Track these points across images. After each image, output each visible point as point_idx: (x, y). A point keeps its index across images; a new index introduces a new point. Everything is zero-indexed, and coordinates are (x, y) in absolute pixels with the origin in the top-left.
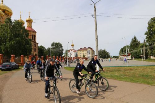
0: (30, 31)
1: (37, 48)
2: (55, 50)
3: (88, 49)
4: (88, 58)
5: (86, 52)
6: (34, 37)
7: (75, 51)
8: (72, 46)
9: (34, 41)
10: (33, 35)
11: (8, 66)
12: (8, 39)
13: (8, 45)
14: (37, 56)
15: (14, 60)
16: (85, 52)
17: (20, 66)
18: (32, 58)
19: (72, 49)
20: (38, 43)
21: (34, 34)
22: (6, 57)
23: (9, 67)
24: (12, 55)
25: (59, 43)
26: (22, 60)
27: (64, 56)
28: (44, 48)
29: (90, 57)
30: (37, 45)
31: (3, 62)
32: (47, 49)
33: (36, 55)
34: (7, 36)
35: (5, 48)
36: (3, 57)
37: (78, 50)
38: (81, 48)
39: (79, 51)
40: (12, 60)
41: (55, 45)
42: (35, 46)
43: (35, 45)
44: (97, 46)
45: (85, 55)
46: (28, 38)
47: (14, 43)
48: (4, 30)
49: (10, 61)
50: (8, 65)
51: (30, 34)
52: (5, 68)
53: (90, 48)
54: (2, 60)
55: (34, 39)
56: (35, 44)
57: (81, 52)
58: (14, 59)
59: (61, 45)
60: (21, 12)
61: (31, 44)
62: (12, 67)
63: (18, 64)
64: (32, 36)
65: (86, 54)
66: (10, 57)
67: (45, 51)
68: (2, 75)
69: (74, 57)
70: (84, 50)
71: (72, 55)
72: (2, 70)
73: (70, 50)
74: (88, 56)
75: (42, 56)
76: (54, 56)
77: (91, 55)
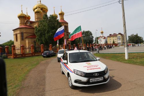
0: (63, 23)
2: (85, 38)
3: (118, 35)
4: (118, 44)
5: (116, 38)
7: (105, 38)
8: (101, 33)
9: (66, 31)
12: (46, 31)
13: (47, 36)
16: (114, 38)
19: (102, 36)
20: (70, 33)
21: (66, 25)
22: (46, 46)
23: (49, 54)
24: (50, 45)
25: (88, 32)
27: (94, 44)
29: (120, 43)
30: (69, 34)
31: (44, 51)
33: (69, 43)
34: (45, 29)
35: (45, 39)
36: (44, 46)
37: (107, 37)
38: (110, 35)
39: (109, 38)
40: (50, 49)
41: (85, 34)
42: (68, 36)
43: (68, 34)
44: (125, 32)
45: (115, 41)
47: (51, 34)
48: (43, 24)
50: (47, 53)
52: (46, 55)
53: (120, 34)
55: (66, 29)
57: (110, 39)
58: (52, 48)
59: (91, 32)
60: (54, 7)
62: (51, 55)
63: (55, 52)
65: (116, 40)
68: (44, 61)
69: (104, 43)
70: (114, 36)
71: (102, 42)
72: (44, 57)
73: (100, 37)
74: (118, 42)
75: (74, 45)
76: (85, 44)
77: (121, 40)
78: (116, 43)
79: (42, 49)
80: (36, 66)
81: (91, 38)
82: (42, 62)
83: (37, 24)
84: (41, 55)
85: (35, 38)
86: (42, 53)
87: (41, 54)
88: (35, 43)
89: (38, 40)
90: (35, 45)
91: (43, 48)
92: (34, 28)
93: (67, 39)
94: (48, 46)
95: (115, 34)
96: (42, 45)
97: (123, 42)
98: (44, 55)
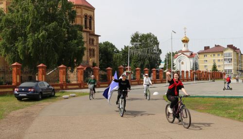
0: (78, 6)
1: (96, 48)
2: (140, 52)
3: (225, 49)
4: (225, 74)
5: (221, 58)
6: (88, 21)
7: (192, 54)
8: (183, 41)
9: (88, 30)
10: (86, 16)
11: (32, 90)
13: (30, 42)
14: (96, 67)
16: (217, 57)
17: (59, 90)
18: (84, 71)
19: (184, 49)
20: (98, 36)
21: (89, 13)
22: (26, 69)
23: (34, 91)
24: (41, 65)
25: (149, 36)
26: (62, 78)
27: (164, 69)
28: (113, 46)
29: (230, 71)
30: (95, 39)
31: (22, 81)
32: (120, 50)
33: (94, 65)
34: (28, 19)
35: (25, 47)
36: (22, 69)
37: (199, 53)
38: (207, 48)
39: (202, 56)
40: (39, 76)
41: (140, 41)
42: (93, 43)
43: (93, 40)
45: (217, 64)
46: (74, 24)
47: (43, 36)
49: (37, 80)
50: (31, 88)
51: (78, 14)
52: (25, 95)
53: (231, 47)
54: (18, 76)
55: (88, 26)
56: (92, 37)
57: (206, 58)
58: (44, 73)
59: (156, 38)
61: (82, 38)
62: (41, 93)
63: (53, 86)
64: (84, 19)
65: (221, 63)
66: (36, 70)
67: (115, 55)
68: (21, 110)
69: (189, 70)
70: (216, 52)
71: (185, 65)
72: (20, 99)
73: (179, 52)
74: (225, 69)
75: (109, 68)
76: (138, 69)
77: (234, 64)
78: (220, 69)
79: (14, 75)
83: (5, 3)
84: (12, 93)
86: (14, 87)
87: (11, 90)
89: (4, 50)
91: (17, 73)
93: (89, 53)
94: (33, 69)
95: (218, 46)
96: (15, 64)
97: (238, 68)
98: (20, 95)
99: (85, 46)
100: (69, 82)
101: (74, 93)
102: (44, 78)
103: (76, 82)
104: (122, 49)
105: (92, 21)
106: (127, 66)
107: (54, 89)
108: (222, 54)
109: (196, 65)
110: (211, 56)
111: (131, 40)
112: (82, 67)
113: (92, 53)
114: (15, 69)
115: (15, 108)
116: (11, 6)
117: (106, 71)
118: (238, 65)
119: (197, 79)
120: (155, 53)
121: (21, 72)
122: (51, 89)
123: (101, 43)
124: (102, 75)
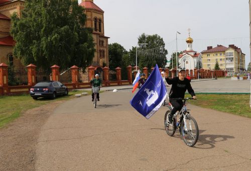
0: (88, 10)
1: (105, 49)
2: (147, 52)
3: (227, 49)
4: (226, 72)
5: (223, 57)
6: (98, 24)
7: (196, 54)
8: (188, 42)
9: (98, 32)
10: (96, 19)
11: (47, 90)
12: (42, 30)
13: (44, 43)
14: (105, 67)
15: (57, 77)
16: (219, 57)
17: (71, 89)
19: (188, 49)
20: (107, 38)
21: (98, 16)
22: (41, 70)
24: (54, 66)
26: (74, 78)
27: (169, 68)
28: (121, 48)
29: (232, 69)
30: (105, 41)
31: (37, 82)
32: (129, 51)
33: (104, 65)
34: (41, 23)
35: (39, 50)
36: (36, 69)
37: (202, 53)
38: (209, 48)
39: (205, 56)
40: (53, 77)
42: (103, 45)
43: (103, 42)
45: (220, 63)
46: (84, 27)
47: (55, 38)
49: (51, 80)
50: (45, 87)
51: (88, 17)
52: (40, 94)
53: (232, 46)
54: (33, 77)
55: (98, 28)
56: (101, 39)
57: (209, 58)
58: (57, 74)
59: (162, 40)
61: (92, 40)
62: (55, 92)
63: (66, 85)
64: (94, 22)
65: (223, 62)
66: (50, 71)
67: (124, 56)
68: (36, 108)
69: (193, 69)
70: (219, 52)
71: (189, 64)
72: (36, 98)
73: (184, 52)
74: (227, 67)
75: (118, 68)
76: (145, 68)
77: (235, 63)
78: (222, 68)
79: (29, 76)
80: (11, 124)
81: (162, 54)
82: (28, 112)
83: (18, 7)
84: (28, 93)
85: (11, 46)
86: (30, 87)
87: (27, 90)
88: (11, 59)
89: (19, 52)
90: (12, 64)
91: (32, 74)
92: (9, 20)
93: (99, 54)
94: (47, 70)
95: (221, 46)
96: (30, 65)
97: (239, 67)
98: (36, 94)
99: (95, 47)
100: (81, 81)
101: (86, 91)
102: (57, 79)
103: (87, 82)
104: (130, 50)
105: (102, 24)
106: (135, 65)
107: (67, 89)
108: (224, 54)
109: (199, 64)
110: (214, 55)
111: (138, 41)
112: (93, 67)
113: (102, 54)
114: (30, 70)
115: (31, 107)
116: (25, 10)
117: (115, 71)
118: (239, 64)
119: (201, 77)
120: (161, 54)
121: (36, 73)
122: (64, 88)
123: (111, 45)
124: (112, 74)
